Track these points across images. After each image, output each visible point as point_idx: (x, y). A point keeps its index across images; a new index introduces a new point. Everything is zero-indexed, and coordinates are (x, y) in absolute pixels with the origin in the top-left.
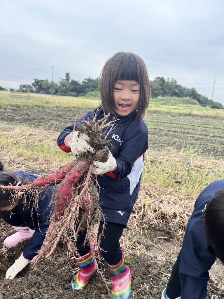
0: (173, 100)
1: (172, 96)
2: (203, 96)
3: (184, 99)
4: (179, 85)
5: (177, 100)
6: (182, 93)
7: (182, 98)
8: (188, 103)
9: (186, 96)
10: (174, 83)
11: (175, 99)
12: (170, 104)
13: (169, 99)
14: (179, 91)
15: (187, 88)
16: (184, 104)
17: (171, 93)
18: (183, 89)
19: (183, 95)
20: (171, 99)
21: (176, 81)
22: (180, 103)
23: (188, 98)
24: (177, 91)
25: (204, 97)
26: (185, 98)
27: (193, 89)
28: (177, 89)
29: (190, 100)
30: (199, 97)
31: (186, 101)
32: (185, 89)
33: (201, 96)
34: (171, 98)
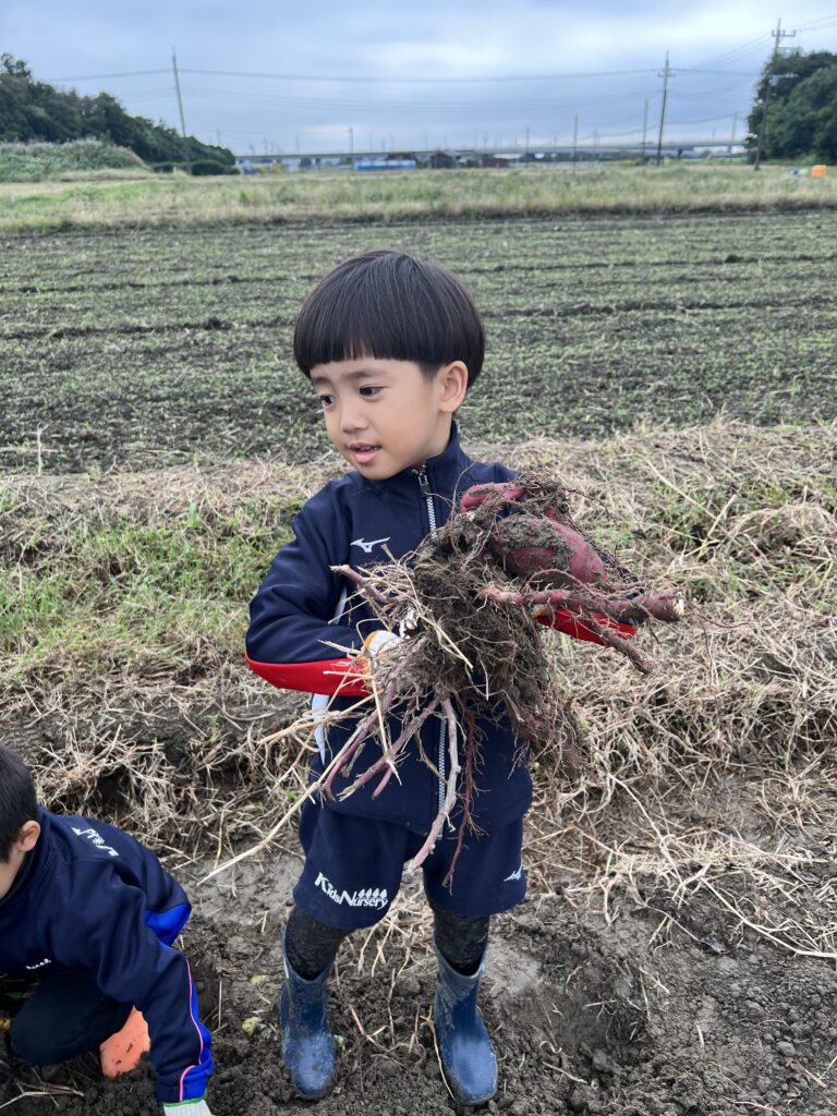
0: (35, 155)
1: (24, 139)
2: (156, 125)
3: (78, 147)
4: (40, 85)
5: (49, 153)
6: (64, 122)
7: (67, 145)
8: (100, 165)
9: (84, 135)
10: (18, 75)
11: (41, 151)
12: (27, 175)
13: (12, 155)
14: (50, 114)
15: (81, 95)
16: (84, 168)
17: (15, 125)
18: (65, 105)
19: (73, 130)
20: (24, 153)
21: (26, 68)
22: (65, 167)
23: (92, 142)
24: (41, 112)
25: (159, 129)
26: (80, 142)
27: (105, 98)
28: (38, 105)
29: (104, 147)
30: (138, 130)
31: (86, 154)
32: (72, 98)
33: (149, 126)
34: (19, 146)
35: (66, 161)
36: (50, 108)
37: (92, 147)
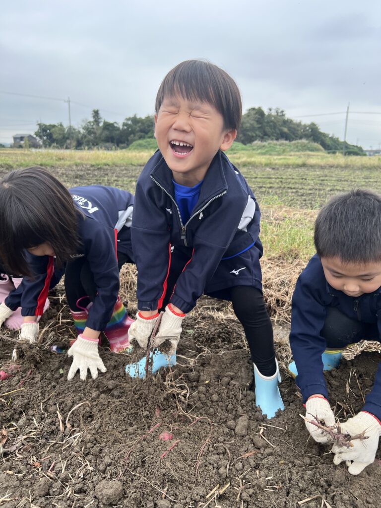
0: (280, 145)
1: (277, 139)
2: (330, 136)
3: (298, 143)
4: (288, 119)
5: (286, 145)
6: (294, 134)
7: (294, 142)
8: (306, 150)
9: (301, 138)
10: (280, 116)
11: (283, 144)
12: (276, 153)
13: (272, 145)
14: (289, 130)
15: (303, 123)
16: (298, 151)
17: (275, 135)
18: (296, 127)
19: (296, 137)
20: (276, 145)
21: (284, 113)
22: (291, 151)
23: (304, 141)
24: (285, 130)
25: (331, 138)
26: (300, 141)
27: (313, 124)
28: (285, 127)
29: (309, 143)
30: (323, 138)
31: (301, 146)
32: (299, 125)
33: (328, 136)
34: (275, 142)
35: (292, 148)
36: (289, 128)
37: (304, 143)
